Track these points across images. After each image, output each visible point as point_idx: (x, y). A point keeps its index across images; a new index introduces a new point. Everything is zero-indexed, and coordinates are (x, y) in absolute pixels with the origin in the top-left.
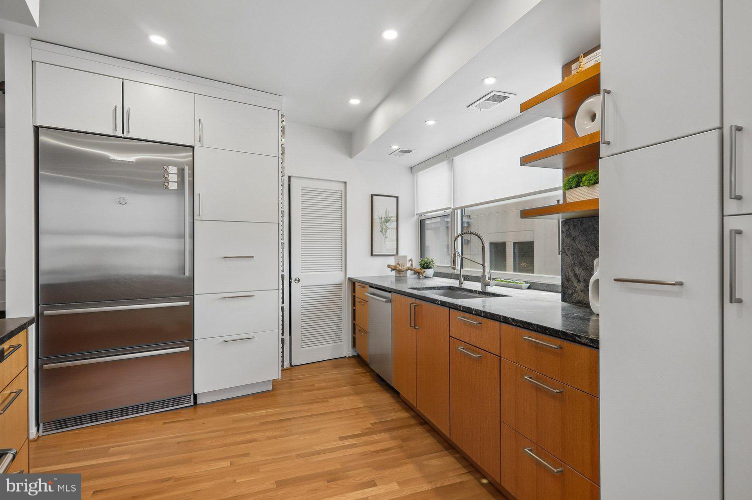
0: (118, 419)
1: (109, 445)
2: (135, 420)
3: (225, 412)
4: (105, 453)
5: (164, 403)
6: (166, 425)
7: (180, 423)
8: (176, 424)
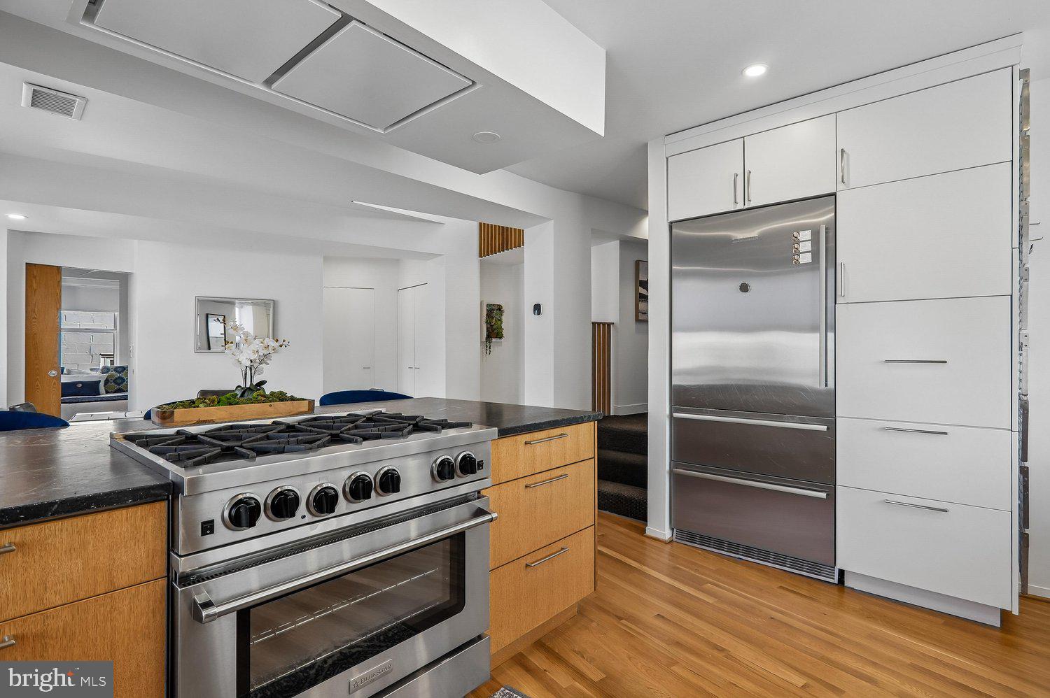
0: (741, 557)
1: (709, 579)
2: (762, 569)
3: (871, 616)
4: (698, 584)
5: (797, 562)
6: (782, 591)
7: (799, 597)
8: (792, 595)
